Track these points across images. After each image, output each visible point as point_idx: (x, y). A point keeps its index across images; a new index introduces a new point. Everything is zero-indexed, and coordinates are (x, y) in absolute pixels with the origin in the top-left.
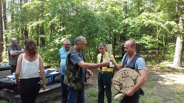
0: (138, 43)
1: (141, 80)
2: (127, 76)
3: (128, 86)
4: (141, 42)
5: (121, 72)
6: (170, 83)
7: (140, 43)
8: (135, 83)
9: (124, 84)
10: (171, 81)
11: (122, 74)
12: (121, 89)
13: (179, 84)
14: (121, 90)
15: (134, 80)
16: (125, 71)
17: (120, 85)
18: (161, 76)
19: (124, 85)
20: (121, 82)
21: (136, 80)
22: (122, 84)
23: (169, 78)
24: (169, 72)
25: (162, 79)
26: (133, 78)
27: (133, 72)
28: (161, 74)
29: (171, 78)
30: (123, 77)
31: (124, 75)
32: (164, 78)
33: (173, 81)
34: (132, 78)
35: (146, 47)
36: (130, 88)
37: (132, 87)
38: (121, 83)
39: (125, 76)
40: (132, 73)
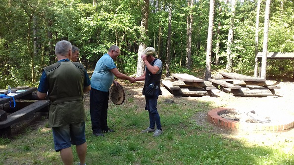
0: (95, 52)
4: (100, 51)
7: (98, 52)
18: (133, 90)
25: (136, 93)
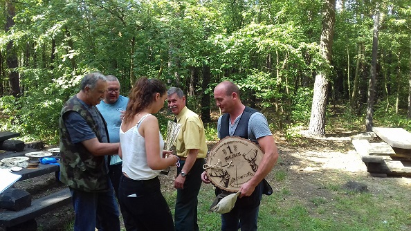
1: (268, 158)
2: (235, 156)
3: (239, 175)
4: (247, 86)
5: (221, 149)
6: (314, 169)
7: (244, 87)
8: (252, 166)
9: (232, 173)
10: (313, 165)
11: (224, 152)
12: (226, 185)
13: (330, 170)
14: (226, 187)
15: (250, 162)
16: (230, 145)
17: (224, 175)
18: (293, 155)
19: (232, 176)
20: (225, 169)
21: (254, 160)
22: (226, 173)
23: (309, 158)
24: (304, 146)
25: (296, 161)
26: (249, 157)
27: (247, 145)
28: (293, 152)
29: (313, 159)
30: (226, 159)
31: (228, 154)
32: (300, 160)
33: (319, 164)
34: (246, 157)
35: (258, 95)
36: (245, 179)
37: (249, 177)
38: (224, 171)
39: (231, 156)
40: (245, 147)
